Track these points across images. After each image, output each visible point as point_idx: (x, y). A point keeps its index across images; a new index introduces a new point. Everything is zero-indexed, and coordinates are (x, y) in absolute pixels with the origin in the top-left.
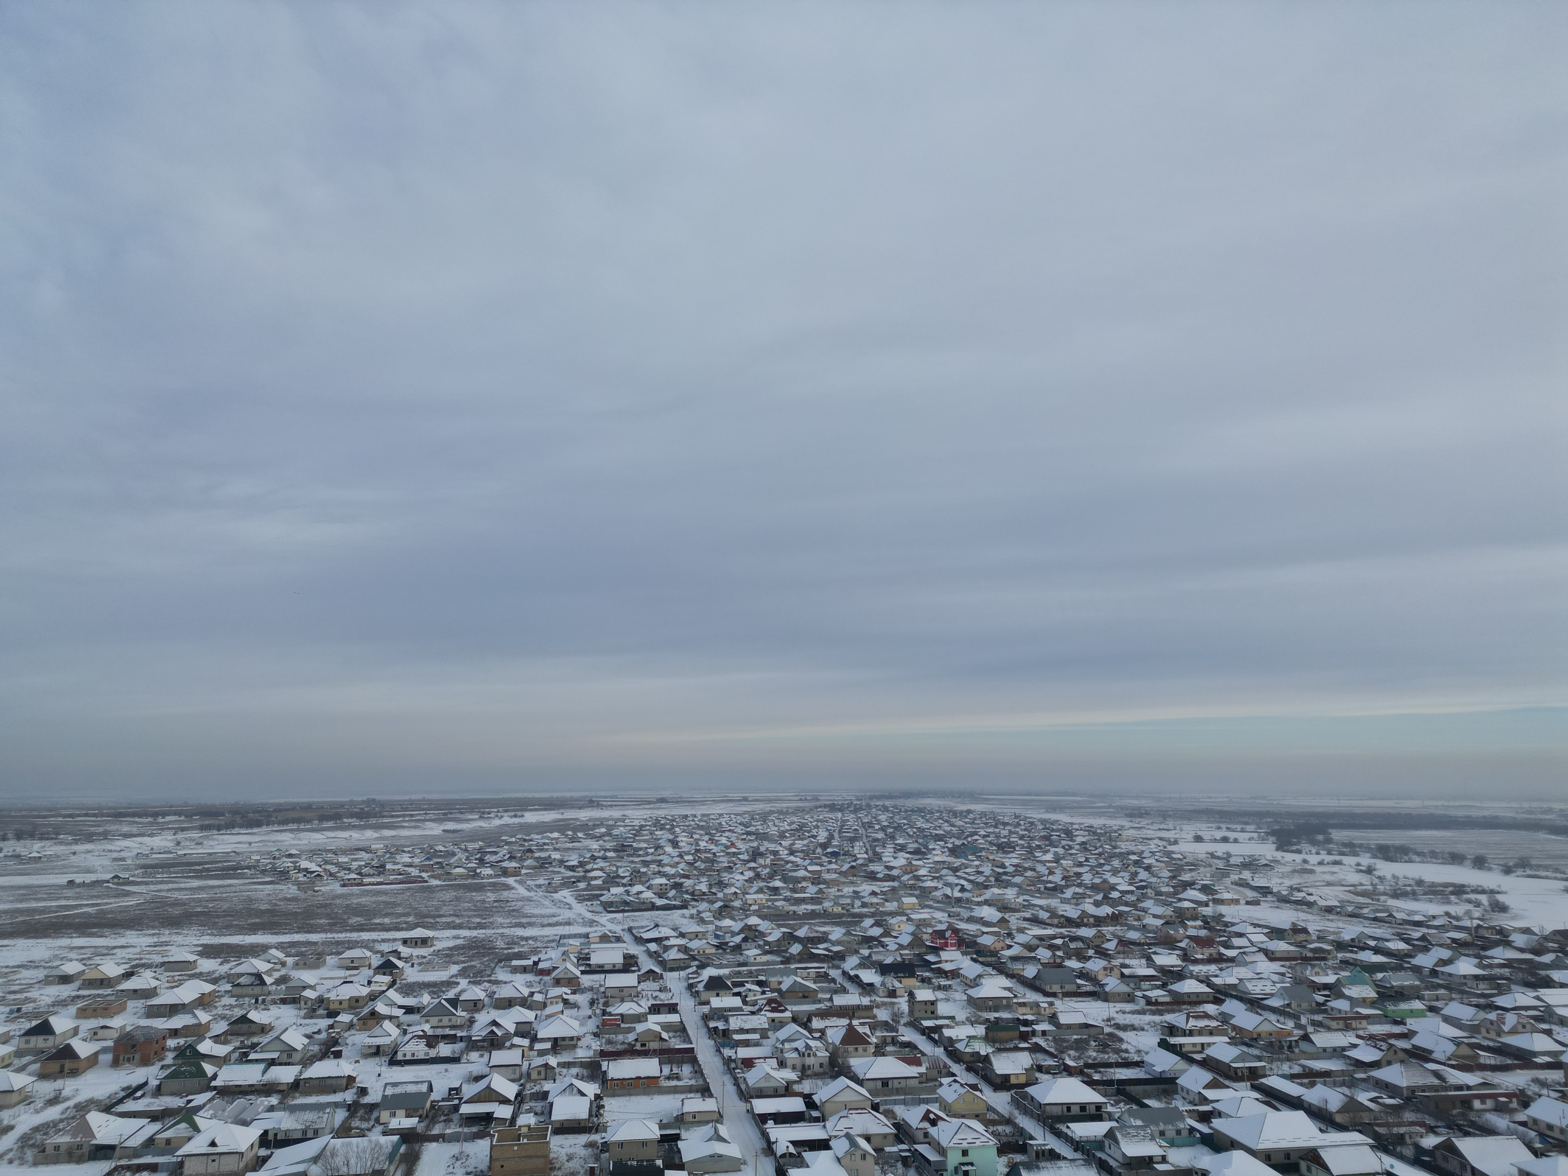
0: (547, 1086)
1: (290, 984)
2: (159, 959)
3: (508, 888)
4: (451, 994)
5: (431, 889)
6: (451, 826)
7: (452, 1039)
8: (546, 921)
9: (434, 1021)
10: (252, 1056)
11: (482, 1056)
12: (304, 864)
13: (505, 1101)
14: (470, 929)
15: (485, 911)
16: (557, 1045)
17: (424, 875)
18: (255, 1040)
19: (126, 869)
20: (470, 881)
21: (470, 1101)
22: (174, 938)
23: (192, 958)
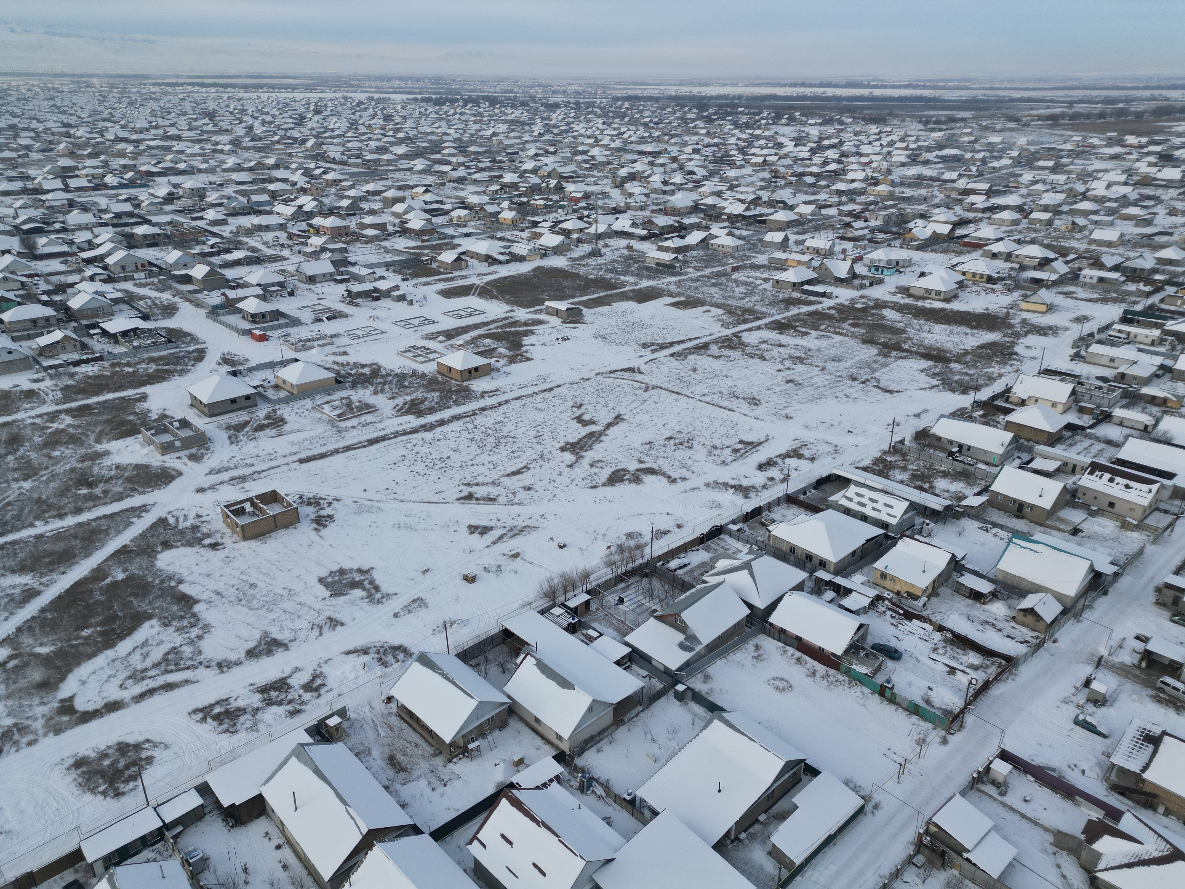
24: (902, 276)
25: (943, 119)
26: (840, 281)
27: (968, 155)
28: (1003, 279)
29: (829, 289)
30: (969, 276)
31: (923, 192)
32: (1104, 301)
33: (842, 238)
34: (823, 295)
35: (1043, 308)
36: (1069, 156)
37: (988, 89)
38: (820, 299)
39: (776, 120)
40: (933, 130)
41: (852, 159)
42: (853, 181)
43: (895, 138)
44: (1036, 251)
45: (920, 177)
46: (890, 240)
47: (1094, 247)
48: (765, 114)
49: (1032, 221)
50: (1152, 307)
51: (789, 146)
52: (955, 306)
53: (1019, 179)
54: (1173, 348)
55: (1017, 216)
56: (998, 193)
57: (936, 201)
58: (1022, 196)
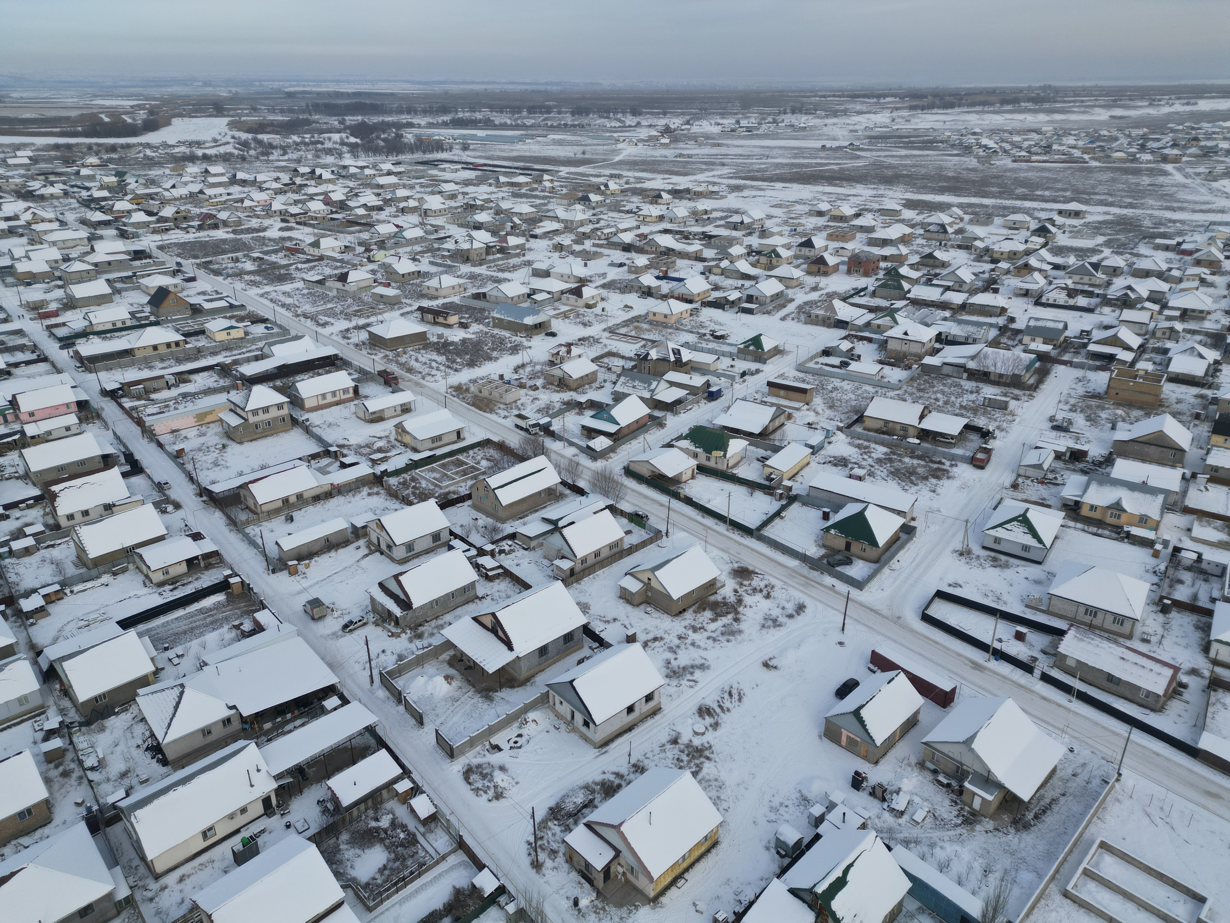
0: (1169, 345)
1: (965, 235)
2: (876, 206)
3: (1165, 173)
4: (1094, 259)
5: (1090, 170)
6: (1118, 112)
7: (1090, 294)
8: (1198, 207)
9: (1077, 278)
10: (935, 282)
11: (1114, 311)
12: (985, 141)
13: (1128, 348)
14: (1121, 207)
15: (1137, 193)
16: (1185, 314)
17: (1086, 157)
18: (938, 271)
19: (858, 139)
20: (1128, 165)
21: (1097, 342)
22: (888, 192)
23: (898, 208)
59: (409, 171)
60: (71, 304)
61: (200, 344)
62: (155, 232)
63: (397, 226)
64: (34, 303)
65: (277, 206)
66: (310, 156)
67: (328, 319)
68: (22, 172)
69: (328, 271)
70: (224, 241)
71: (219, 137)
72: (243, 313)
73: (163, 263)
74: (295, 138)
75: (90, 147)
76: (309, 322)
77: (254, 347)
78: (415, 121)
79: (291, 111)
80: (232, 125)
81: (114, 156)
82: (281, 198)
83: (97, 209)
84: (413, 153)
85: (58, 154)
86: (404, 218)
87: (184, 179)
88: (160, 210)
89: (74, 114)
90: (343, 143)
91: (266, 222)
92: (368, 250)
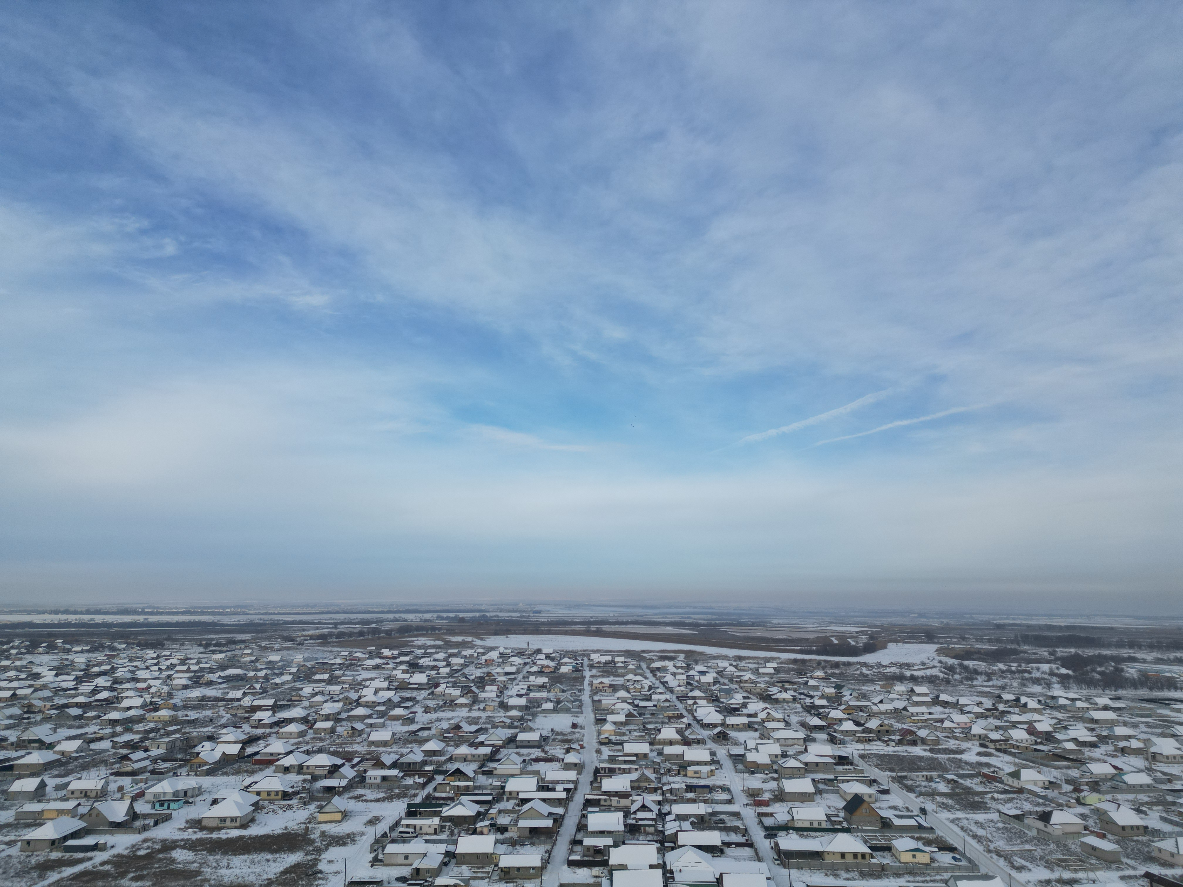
24: (192, 808)
25: (223, 642)
26: (117, 827)
27: (251, 674)
28: (298, 793)
29: (101, 839)
30: (264, 795)
31: (208, 713)
32: (390, 798)
33: (118, 774)
34: (95, 847)
35: (338, 817)
36: (340, 669)
37: (262, 614)
38: (90, 854)
39: (32, 648)
40: (214, 652)
41: (127, 686)
42: (129, 708)
43: (174, 661)
44: (324, 760)
45: (204, 698)
46: (175, 768)
47: (373, 748)
48: (17, 643)
49: (318, 731)
50: (428, 796)
51: (49, 676)
52: (254, 831)
53: (300, 692)
54: (452, 833)
55: (303, 727)
56: (283, 707)
57: (223, 721)
58: (305, 708)
59: (1131, 708)
60: (780, 796)
61: (885, 861)
62: (859, 741)
63: (1115, 768)
64: (753, 790)
65: (977, 729)
66: (1015, 684)
67: (1025, 863)
68: (767, 679)
69: (1028, 807)
70: (921, 758)
71: (927, 661)
72: (931, 836)
73: (862, 772)
74: (1001, 666)
75: (819, 663)
76: (1001, 862)
77: (938, 877)
78: (1140, 655)
79: (998, 641)
80: (939, 651)
81: (837, 671)
82: (982, 723)
83: (815, 715)
84: (1136, 688)
85: (795, 667)
86: (1124, 759)
87: (891, 696)
88: (866, 722)
89: (812, 636)
90: (1052, 674)
91: (965, 745)
92: (1077, 790)
